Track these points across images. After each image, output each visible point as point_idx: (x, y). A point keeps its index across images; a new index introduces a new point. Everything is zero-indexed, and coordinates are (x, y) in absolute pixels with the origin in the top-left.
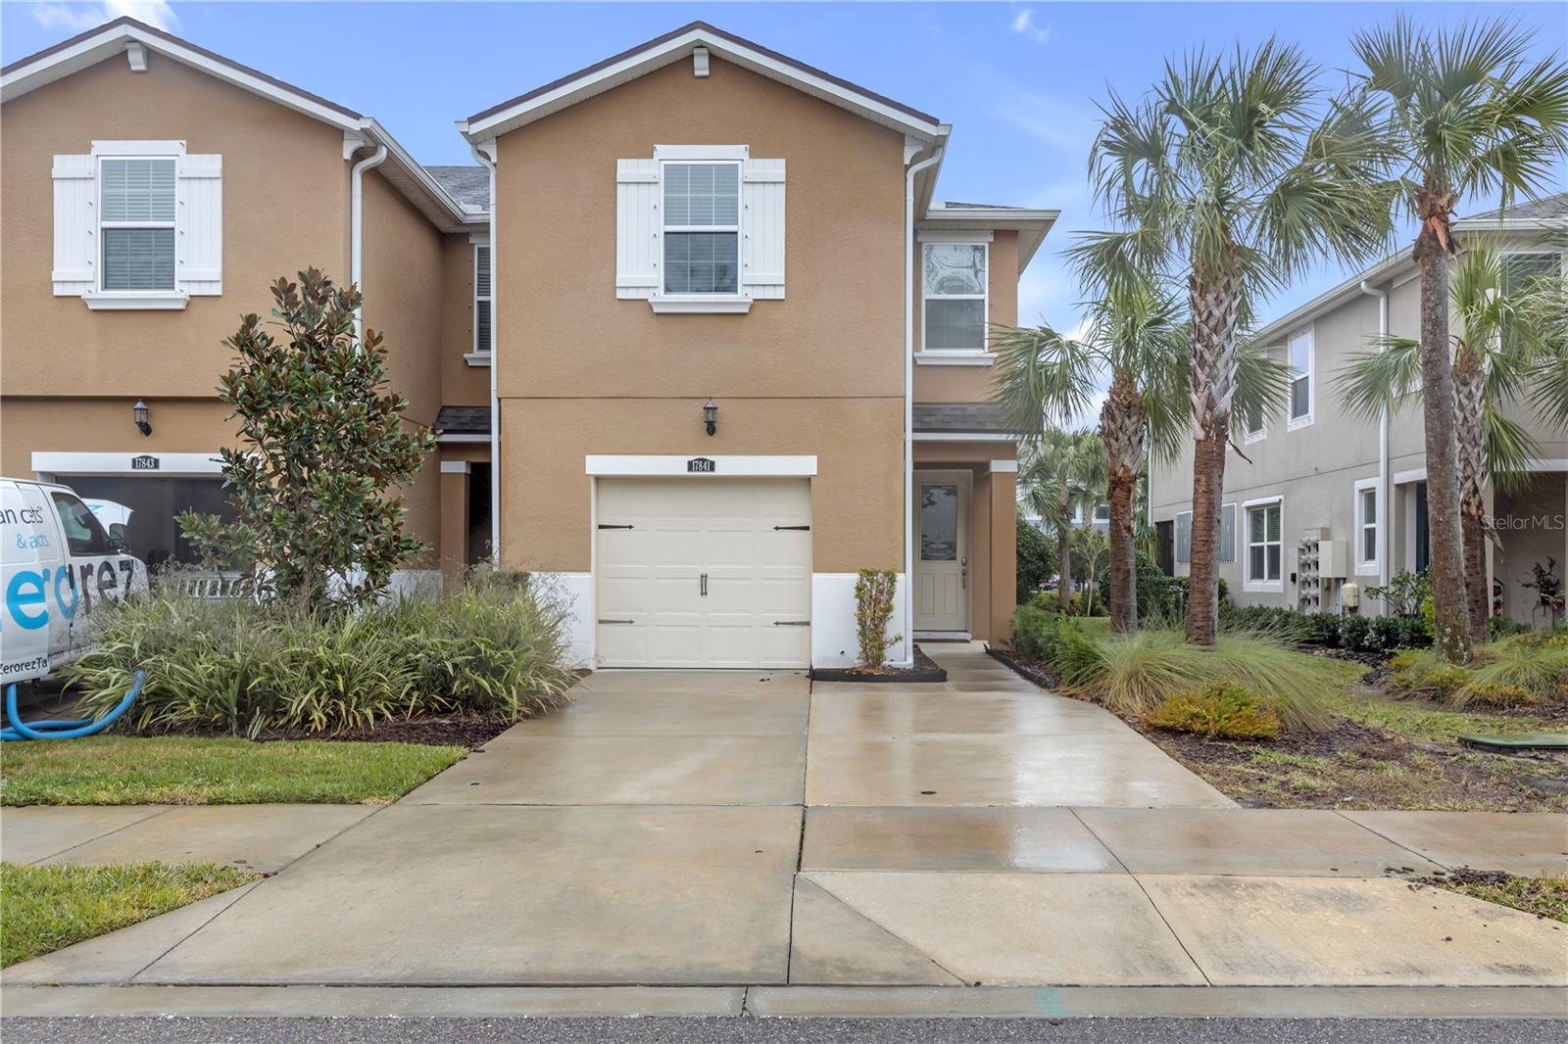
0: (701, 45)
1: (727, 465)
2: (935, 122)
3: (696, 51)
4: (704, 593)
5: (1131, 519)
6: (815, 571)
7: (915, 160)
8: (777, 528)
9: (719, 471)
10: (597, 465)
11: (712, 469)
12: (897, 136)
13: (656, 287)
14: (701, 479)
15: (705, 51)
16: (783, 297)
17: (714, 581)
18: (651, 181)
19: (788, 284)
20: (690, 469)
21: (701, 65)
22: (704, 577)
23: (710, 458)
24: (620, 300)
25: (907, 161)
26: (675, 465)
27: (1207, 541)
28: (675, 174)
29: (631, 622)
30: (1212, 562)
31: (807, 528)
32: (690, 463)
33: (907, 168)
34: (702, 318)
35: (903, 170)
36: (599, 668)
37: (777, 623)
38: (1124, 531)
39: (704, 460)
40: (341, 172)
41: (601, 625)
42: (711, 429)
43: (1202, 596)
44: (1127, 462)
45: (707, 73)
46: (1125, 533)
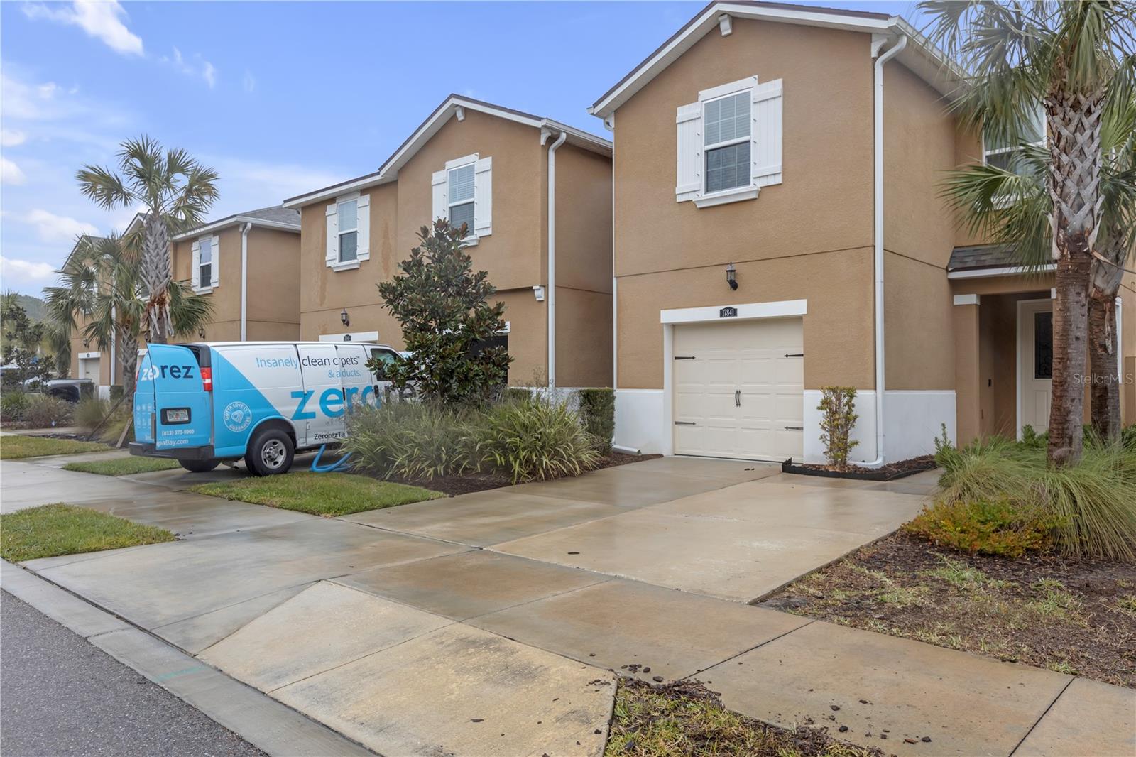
0: (723, 14)
1: (746, 311)
2: (885, 17)
3: (720, 19)
4: (738, 405)
5: (1106, 338)
6: (805, 389)
7: (881, 52)
8: (787, 356)
9: (740, 316)
10: (668, 316)
11: (735, 314)
12: (864, 36)
13: (699, 190)
14: (729, 323)
15: (725, 16)
16: (781, 182)
17: (745, 396)
18: (695, 117)
19: (785, 172)
20: (721, 316)
21: (726, 28)
22: (738, 393)
23: (734, 306)
24: (679, 203)
25: (874, 54)
26: (711, 313)
27: (1062, 359)
28: (711, 108)
29: (694, 424)
30: (1069, 379)
31: (802, 355)
32: (721, 311)
33: (875, 59)
34: (728, 206)
35: (871, 64)
36: (676, 455)
37: (787, 428)
38: (1099, 350)
39: (730, 308)
40: (539, 153)
41: (676, 425)
42: (734, 285)
43: (1058, 413)
44: (1099, 282)
45: (729, 31)
46: (1100, 351)
